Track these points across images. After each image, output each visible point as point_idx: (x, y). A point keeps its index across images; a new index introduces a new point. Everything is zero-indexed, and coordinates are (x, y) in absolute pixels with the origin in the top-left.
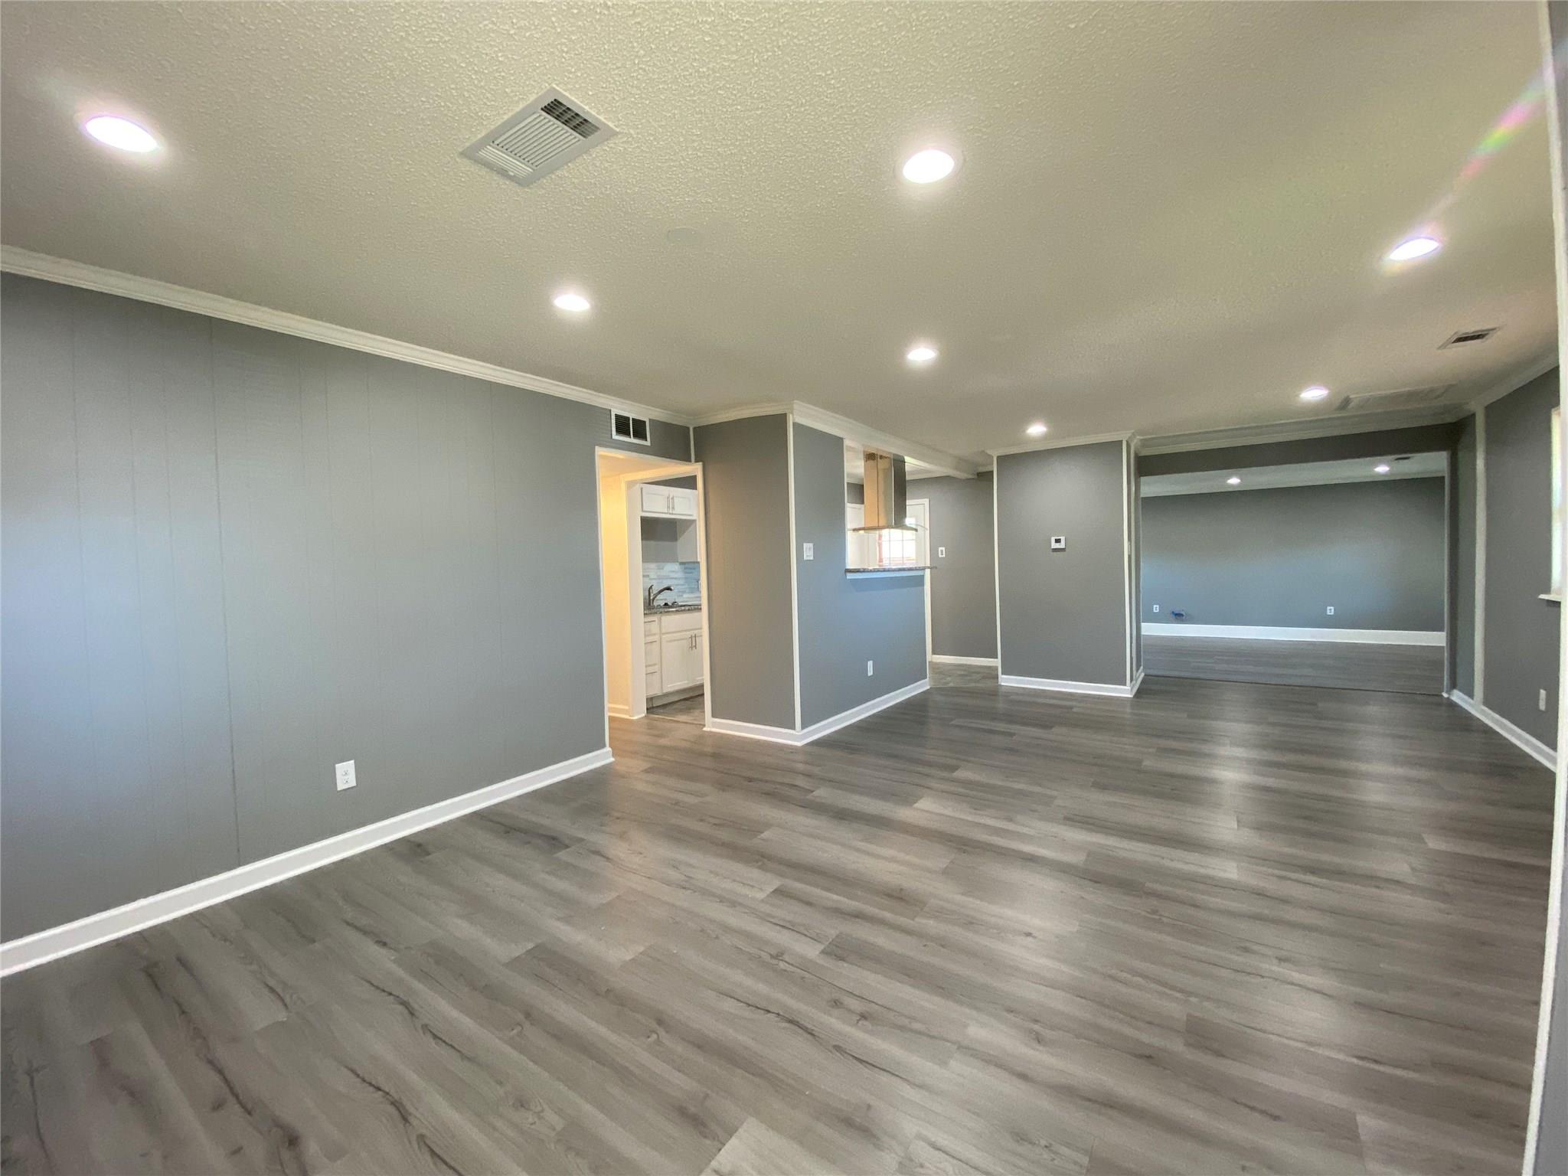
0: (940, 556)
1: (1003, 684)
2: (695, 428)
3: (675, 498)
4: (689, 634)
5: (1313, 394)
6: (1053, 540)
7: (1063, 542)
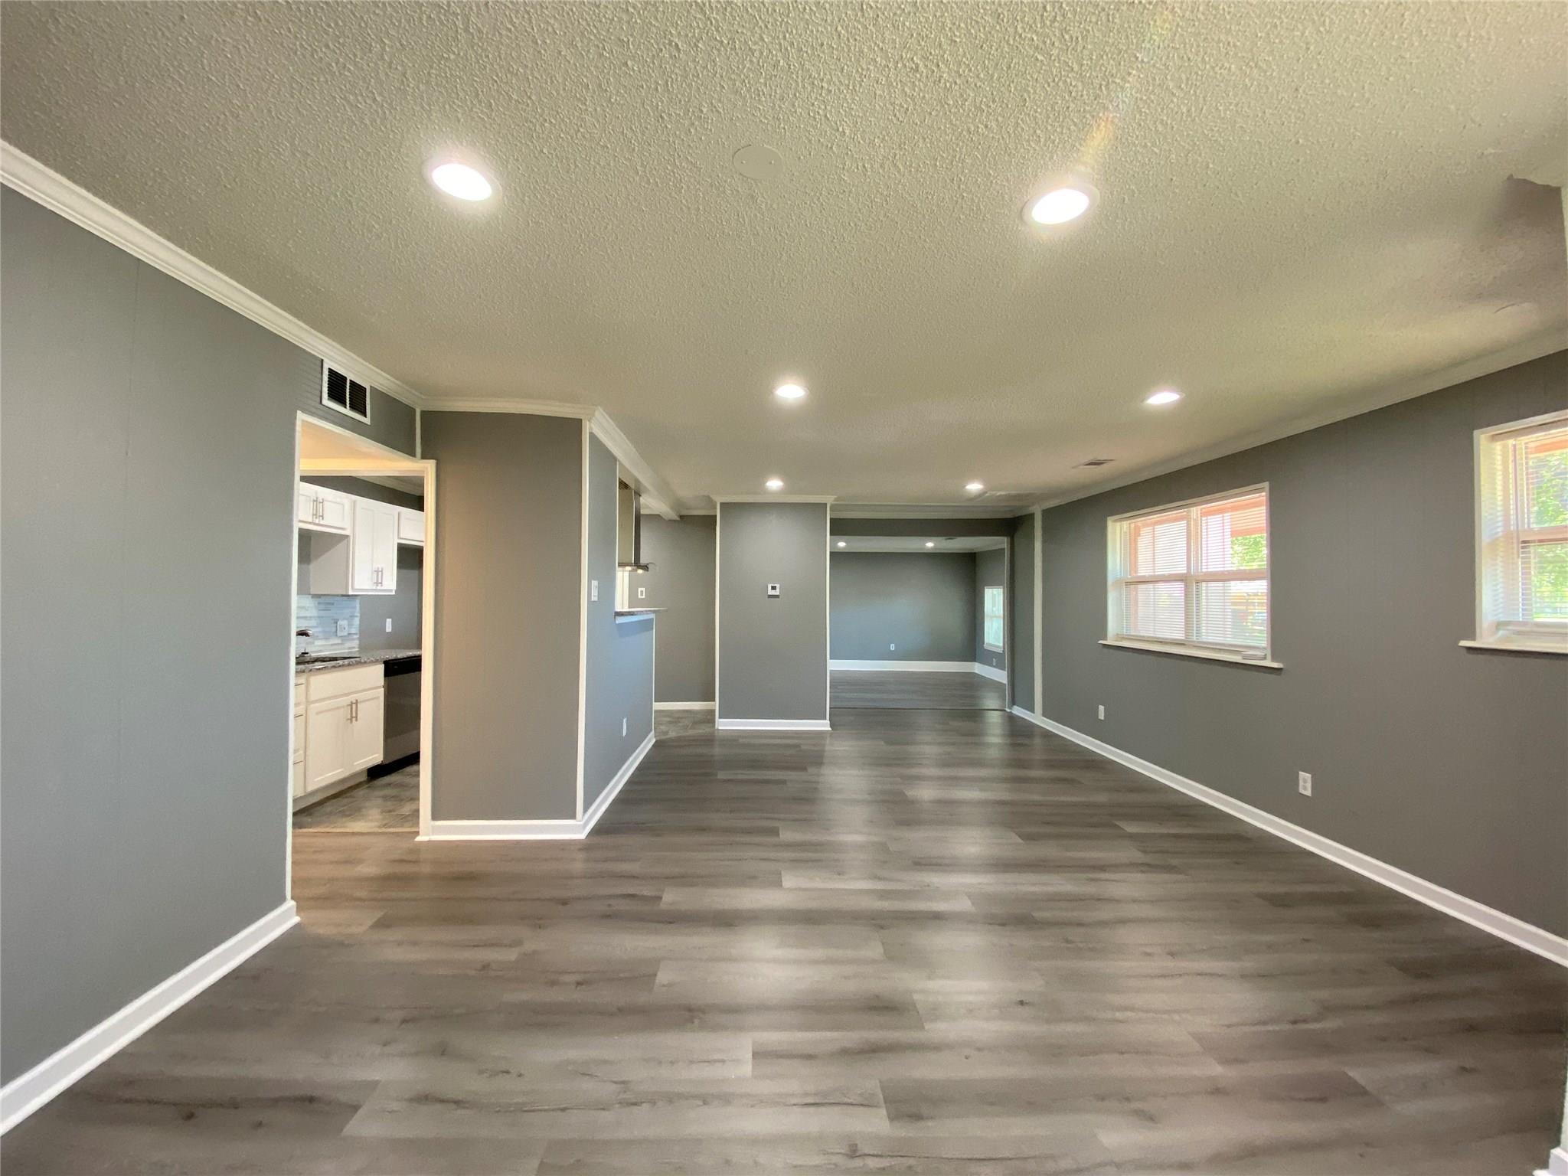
0: (640, 597)
1: (720, 728)
2: (423, 413)
3: (325, 503)
4: (347, 700)
5: (974, 487)
6: (770, 588)
7: (778, 589)
